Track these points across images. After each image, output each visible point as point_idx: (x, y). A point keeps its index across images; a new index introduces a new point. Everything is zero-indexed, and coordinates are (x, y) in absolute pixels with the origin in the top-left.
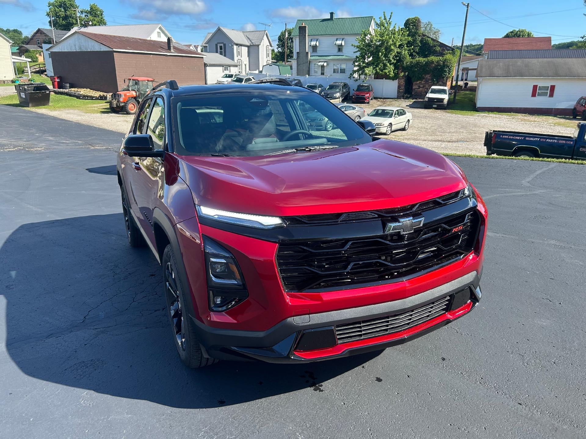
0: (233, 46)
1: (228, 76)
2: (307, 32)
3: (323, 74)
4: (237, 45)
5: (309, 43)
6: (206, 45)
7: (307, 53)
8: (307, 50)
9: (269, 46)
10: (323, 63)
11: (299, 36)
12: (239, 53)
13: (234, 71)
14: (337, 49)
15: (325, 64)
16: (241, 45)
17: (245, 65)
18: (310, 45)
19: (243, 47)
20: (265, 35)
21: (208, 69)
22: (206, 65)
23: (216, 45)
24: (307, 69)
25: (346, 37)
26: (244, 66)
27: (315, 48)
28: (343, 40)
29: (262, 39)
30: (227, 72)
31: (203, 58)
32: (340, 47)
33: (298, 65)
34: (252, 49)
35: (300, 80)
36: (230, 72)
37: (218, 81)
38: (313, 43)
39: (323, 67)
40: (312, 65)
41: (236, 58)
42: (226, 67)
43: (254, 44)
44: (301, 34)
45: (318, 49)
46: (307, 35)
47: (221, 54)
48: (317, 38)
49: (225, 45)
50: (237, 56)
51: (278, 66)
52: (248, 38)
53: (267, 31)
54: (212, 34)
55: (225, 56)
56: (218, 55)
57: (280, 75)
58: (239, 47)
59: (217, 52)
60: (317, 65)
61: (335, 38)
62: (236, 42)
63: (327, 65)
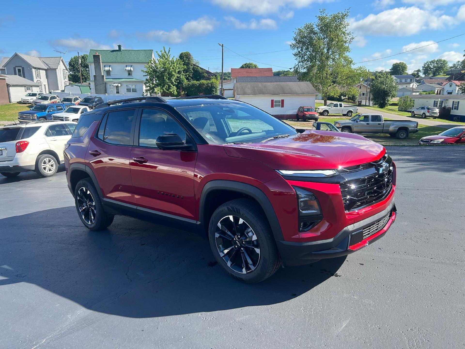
0: (31, 69)
1: (31, 95)
2: (101, 60)
3: (118, 92)
4: (35, 68)
5: (104, 69)
6: (4, 68)
7: (103, 76)
8: (102, 74)
9: (65, 70)
10: (117, 84)
11: (94, 62)
12: (38, 76)
13: (35, 90)
14: (127, 74)
15: (119, 85)
16: (39, 69)
17: (45, 85)
18: (104, 70)
19: (41, 71)
20: (61, 61)
21: (11, 88)
22: (8, 86)
23: (15, 69)
24: (104, 89)
25: (134, 65)
26: (43, 87)
27: (108, 72)
28: (131, 67)
29: (59, 64)
30: (29, 92)
31: (5, 79)
32: (129, 72)
33: (96, 85)
34: (49, 72)
35: (101, 98)
36: (32, 91)
37: (22, 99)
38: (107, 69)
39: (117, 87)
40: (108, 86)
41: (35, 80)
42: (28, 87)
43: (51, 68)
44: (96, 61)
45: (111, 73)
46: (101, 62)
47: (20, 75)
48: (110, 65)
49: (23, 68)
50: (36, 78)
51: (80, 86)
52: (45, 63)
53: (62, 58)
54: (9, 59)
55: (24, 77)
56: (17, 76)
57: (82, 93)
58: (37, 70)
59: (15, 74)
60: (113, 85)
61: (125, 65)
62: (34, 66)
63: (121, 85)
